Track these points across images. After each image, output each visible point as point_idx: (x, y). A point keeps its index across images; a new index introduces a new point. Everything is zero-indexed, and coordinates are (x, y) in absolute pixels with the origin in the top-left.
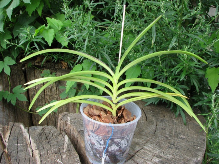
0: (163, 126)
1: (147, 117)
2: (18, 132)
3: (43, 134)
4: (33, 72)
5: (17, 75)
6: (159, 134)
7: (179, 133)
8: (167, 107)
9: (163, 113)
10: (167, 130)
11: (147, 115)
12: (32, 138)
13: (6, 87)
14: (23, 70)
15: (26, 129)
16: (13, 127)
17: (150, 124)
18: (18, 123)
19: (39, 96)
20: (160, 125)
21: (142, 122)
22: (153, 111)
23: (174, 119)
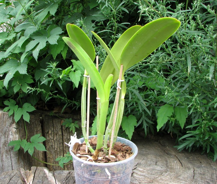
0: (201, 171)
1: (182, 163)
2: (42, 176)
3: (70, 178)
4: (51, 121)
5: (34, 125)
6: (199, 179)
8: (202, 154)
9: (199, 160)
10: (207, 175)
11: (181, 161)
12: (59, 181)
13: (23, 136)
14: (40, 120)
15: (51, 173)
16: (37, 171)
17: (187, 169)
18: (41, 167)
19: (57, 148)
20: (198, 171)
21: (178, 168)
22: (188, 158)
23: (213, 165)
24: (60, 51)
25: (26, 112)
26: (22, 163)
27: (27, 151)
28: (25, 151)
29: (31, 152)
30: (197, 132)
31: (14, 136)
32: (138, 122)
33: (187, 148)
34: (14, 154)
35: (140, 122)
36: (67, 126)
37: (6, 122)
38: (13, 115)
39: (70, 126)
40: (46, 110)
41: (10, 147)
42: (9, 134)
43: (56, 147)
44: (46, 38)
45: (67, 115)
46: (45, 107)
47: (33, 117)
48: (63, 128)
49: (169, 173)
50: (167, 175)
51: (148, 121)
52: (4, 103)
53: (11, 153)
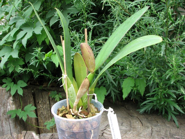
0: (157, 129)
1: (143, 123)
2: (30, 138)
4: (40, 94)
5: (28, 97)
6: (156, 136)
7: (174, 134)
8: (158, 115)
9: (156, 120)
10: (162, 132)
11: (142, 122)
13: (18, 106)
14: (32, 93)
15: (38, 135)
16: (26, 134)
17: (146, 128)
18: (30, 131)
19: (46, 115)
20: (155, 129)
21: (139, 127)
22: (147, 119)
23: (167, 123)
24: (44, 39)
25: (20, 87)
26: (19, 127)
27: (22, 118)
28: (20, 118)
29: (25, 119)
31: (11, 106)
32: (107, 92)
33: (147, 111)
34: (12, 121)
35: (109, 92)
36: (53, 97)
37: (4, 96)
38: (10, 90)
39: (55, 97)
40: (37, 85)
41: (8, 115)
42: (7, 106)
43: (45, 113)
44: (33, 29)
45: (54, 88)
46: (36, 83)
47: (26, 91)
48: (50, 98)
49: (132, 131)
50: (131, 134)
51: (115, 90)
52: (3, 81)
53: (10, 120)
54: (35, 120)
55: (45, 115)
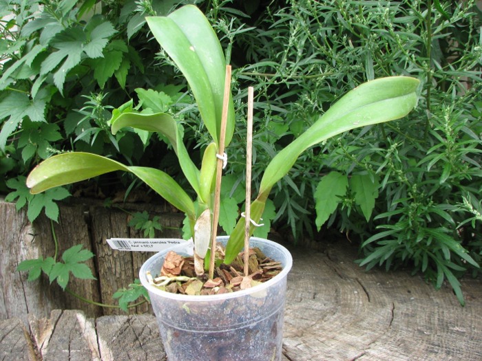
0: (408, 309)
1: (370, 294)
2: (71, 327)
3: (127, 330)
4: (106, 219)
5: (73, 226)
6: (402, 326)
7: (450, 323)
8: (413, 274)
9: (405, 287)
10: (420, 318)
11: (368, 291)
12: (103, 338)
13: (48, 251)
14: (85, 216)
15: (91, 321)
16: (61, 318)
17: (378, 306)
18: (71, 311)
19: (120, 274)
20: (402, 308)
21: (359, 304)
22: (382, 283)
23: (434, 295)
24: (113, 72)
25: (51, 201)
27: (55, 280)
28: (51, 280)
29: (63, 282)
30: (398, 227)
31: (28, 250)
32: (277, 211)
33: (381, 264)
34: (30, 288)
35: (281, 212)
36: (137, 227)
37: (11, 222)
38: (25, 208)
39: (144, 227)
40: (100, 198)
41: (21, 274)
42: (19, 248)
43: (118, 270)
44: (82, 45)
45: (143, 206)
46: (98, 192)
47: (69, 211)
48: (132, 231)
49: (340, 314)
50: (336, 320)
51: (299, 208)
52: (7, 185)
53: (25, 285)
54: (93, 289)
55: (118, 276)
